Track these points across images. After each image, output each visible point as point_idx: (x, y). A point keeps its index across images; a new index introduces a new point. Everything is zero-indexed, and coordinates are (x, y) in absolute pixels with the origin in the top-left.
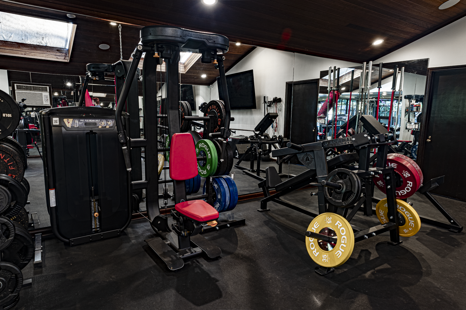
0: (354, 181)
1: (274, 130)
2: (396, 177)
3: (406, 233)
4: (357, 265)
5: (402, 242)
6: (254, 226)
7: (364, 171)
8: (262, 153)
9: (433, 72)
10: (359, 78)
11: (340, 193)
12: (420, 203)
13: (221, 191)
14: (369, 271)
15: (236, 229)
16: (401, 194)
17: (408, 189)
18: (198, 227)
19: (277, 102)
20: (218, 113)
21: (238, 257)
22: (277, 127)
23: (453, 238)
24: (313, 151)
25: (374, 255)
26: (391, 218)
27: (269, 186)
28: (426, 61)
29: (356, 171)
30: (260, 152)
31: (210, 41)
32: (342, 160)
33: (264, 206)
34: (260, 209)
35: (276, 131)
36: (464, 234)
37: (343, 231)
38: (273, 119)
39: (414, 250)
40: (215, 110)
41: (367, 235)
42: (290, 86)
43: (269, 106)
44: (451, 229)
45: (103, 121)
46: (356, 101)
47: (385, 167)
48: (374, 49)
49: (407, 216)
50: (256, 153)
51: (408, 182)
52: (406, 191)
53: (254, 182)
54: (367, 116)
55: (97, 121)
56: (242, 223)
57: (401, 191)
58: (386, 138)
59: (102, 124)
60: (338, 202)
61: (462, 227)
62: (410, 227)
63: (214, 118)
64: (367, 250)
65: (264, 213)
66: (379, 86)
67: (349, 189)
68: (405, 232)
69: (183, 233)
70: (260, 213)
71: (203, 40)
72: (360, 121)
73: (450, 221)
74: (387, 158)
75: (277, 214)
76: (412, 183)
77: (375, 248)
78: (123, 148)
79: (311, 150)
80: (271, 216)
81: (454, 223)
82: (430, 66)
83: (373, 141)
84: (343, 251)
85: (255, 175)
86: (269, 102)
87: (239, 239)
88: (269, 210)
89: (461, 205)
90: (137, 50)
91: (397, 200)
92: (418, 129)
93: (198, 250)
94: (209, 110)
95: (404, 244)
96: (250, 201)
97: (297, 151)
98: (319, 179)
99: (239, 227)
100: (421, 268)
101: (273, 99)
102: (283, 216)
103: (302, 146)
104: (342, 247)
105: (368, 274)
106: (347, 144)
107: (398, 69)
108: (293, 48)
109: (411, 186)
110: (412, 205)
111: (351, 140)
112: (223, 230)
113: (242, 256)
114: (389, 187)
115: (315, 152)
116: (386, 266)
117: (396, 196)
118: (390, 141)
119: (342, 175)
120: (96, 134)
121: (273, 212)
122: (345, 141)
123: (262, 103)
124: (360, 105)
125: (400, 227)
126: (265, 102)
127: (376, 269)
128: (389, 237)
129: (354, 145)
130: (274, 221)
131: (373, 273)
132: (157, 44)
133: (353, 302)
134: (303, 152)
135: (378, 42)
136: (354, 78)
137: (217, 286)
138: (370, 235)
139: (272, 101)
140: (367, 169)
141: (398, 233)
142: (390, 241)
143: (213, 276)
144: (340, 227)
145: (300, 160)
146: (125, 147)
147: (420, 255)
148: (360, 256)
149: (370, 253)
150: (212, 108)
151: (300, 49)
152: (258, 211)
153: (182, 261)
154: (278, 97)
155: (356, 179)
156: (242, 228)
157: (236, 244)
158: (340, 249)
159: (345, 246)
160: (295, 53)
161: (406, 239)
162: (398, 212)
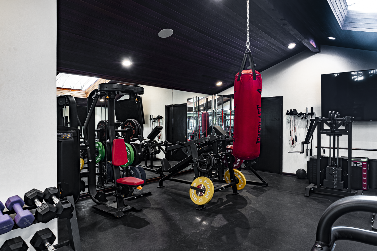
0: (212, 158)
1: (158, 138)
2: (232, 157)
4: (216, 204)
5: (239, 193)
6: (157, 195)
7: (216, 154)
8: (154, 153)
10: (211, 101)
11: (205, 166)
12: (250, 176)
13: (136, 175)
14: (222, 206)
15: (147, 198)
16: (235, 166)
17: (238, 163)
18: (131, 191)
19: (160, 119)
20: (132, 127)
21: (152, 208)
22: (160, 136)
23: (263, 189)
24: (190, 146)
25: (225, 200)
26: (232, 179)
27: (164, 170)
29: (212, 154)
30: (152, 153)
31: (136, 90)
32: (205, 150)
33: (161, 184)
34: (158, 187)
35: (159, 139)
36: (269, 187)
37: (208, 185)
38: (160, 130)
39: (244, 195)
40: (131, 125)
41: (220, 188)
42: (168, 108)
43: (154, 121)
44: (263, 185)
45: (65, 134)
46: (211, 116)
47: (226, 152)
48: (218, 87)
49: (239, 177)
50: (149, 154)
51: (238, 159)
52: (237, 164)
53: (149, 173)
54: (217, 126)
55: (61, 134)
56: (150, 194)
57: (235, 165)
58: (225, 137)
59: (64, 136)
60: (205, 170)
61: (268, 183)
62: (242, 183)
63: (130, 130)
64: (222, 198)
65: (161, 188)
66: (222, 108)
67: (209, 162)
68: (240, 187)
69: (122, 196)
70: (159, 189)
71: (132, 89)
72: (213, 130)
73: (262, 181)
74: (227, 147)
75: (170, 188)
77: (225, 197)
78: (87, 148)
79: (188, 145)
80: (166, 189)
81: (264, 182)
83: (219, 138)
84: (209, 194)
85: (150, 169)
86: (153, 119)
87: (150, 201)
88: (164, 187)
89: (270, 174)
90: (97, 95)
91: (234, 170)
93: (129, 207)
94: (126, 126)
95: (240, 194)
96: (151, 183)
97: (181, 146)
98: (194, 160)
99: (148, 196)
100: (247, 202)
101: (157, 117)
102: (173, 189)
103: (184, 143)
104: (209, 193)
105: (222, 207)
106: (207, 140)
107: (232, 98)
108: (172, 87)
109: (239, 161)
110: (242, 172)
111: (208, 139)
112: (139, 199)
113: (155, 208)
114: (229, 163)
115: (191, 146)
116: (231, 203)
117: (233, 168)
118: (227, 138)
119: (205, 156)
120: (61, 143)
121: (167, 187)
122: (206, 139)
123: (149, 120)
124: (215, 119)
125: (237, 184)
126: (151, 119)
127: (226, 205)
128: (233, 192)
129: (210, 141)
130: (169, 191)
131: (224, 207)
132: (108, 92)
133: (215, 217)
134: (184, 147)
135: (219, 84)
136: (208, 101)
137: (145, 221)
138: (222, 188)
139: (156, 118)
140: (217, 153)
141: (236, 188)
142: (233, 193)
143: (142, 218)
144: (207, 183)
145: (183, 151)
146: (88, 148)
147: (247, 197)
148: (218, 201)
149: (223, 199)
150: (128, 124)
151: (176, 87)
152: (157, 187)
153: (123, 213)
154: (160, 116)
155: (212, 157)
156: (150, 197)
157: (150, 203)
158: (208, 193)
159: (210, 192)
160: (173, 90)
161: (241, 190)
162: (235, 177)
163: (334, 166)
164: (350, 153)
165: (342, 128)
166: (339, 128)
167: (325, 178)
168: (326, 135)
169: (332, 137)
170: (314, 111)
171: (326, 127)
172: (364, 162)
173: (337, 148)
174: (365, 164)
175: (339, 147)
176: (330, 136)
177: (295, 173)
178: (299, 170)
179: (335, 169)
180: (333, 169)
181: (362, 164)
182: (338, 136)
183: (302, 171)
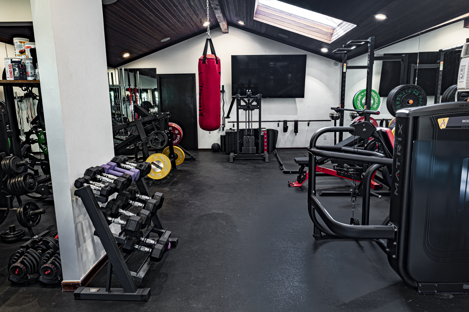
3: (179, 163)
5: (177, 168)
9: (159, 77)
11: (158, 143)
16: (175, 143)
17: (178, 139)
26: (172, 156)
28: (154, 70)
36: (196, 161)
37: (165, 160)
43: (20, 101)
44: (191, 160)
47: (168, 129)
49: (178, 153)
51: (177, 136)
57: (175, 141)
61: (195, 158)
62: (181, 158)
73: (190, 157)
76: (179, 136)
79: (134, 124)
81: (192, 157)
82: (158, 73)
91: (174, 146)
92: (157, 112)
97: (126, 126)
98: (142, 139)
101: (25, 95)
103: (129, 123)
104: (167, 167)
109: (179, 137)
114: (170, 140)
115: (137, 125)
125: (176, 160)
134: (130, 126)
135: (126, 55)
139: (22, 96)
141: (175, 164)
162: (175, 153)
163: (249, 135)
164: (260, 125)
165: (255, 103)
166: (252, 104)
167: (243, 146)
168: (243, 110)
169: (248, 111)
170: (225, 89)
171: (243, 103)
172: (265, 131)
173: (251, 122)
174: (265, 132)
175: (253, 120)
176: (246, 111)
177: (211, 148)
178: (214, 144)
179: (250, 137)
180: (249, 138)
181: (264, 132)
182: (252, 111)
183: (216, 145)
